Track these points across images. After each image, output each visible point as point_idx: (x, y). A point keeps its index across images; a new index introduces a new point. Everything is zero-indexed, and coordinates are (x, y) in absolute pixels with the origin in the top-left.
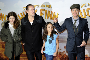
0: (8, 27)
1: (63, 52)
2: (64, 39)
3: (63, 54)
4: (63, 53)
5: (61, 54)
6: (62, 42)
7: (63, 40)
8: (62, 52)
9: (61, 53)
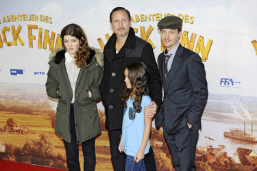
0: (64, 62)
1: (220, 147)
2: (223, 111)
3: (218, 154)
4: (218, 150)
5: (213, 153)
6: (219, 120)
7: (221, 115)
8: (217, 147)
9: (212, 149)
